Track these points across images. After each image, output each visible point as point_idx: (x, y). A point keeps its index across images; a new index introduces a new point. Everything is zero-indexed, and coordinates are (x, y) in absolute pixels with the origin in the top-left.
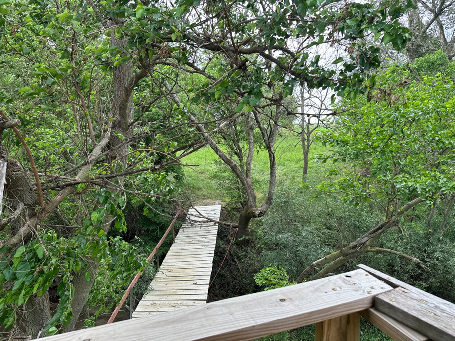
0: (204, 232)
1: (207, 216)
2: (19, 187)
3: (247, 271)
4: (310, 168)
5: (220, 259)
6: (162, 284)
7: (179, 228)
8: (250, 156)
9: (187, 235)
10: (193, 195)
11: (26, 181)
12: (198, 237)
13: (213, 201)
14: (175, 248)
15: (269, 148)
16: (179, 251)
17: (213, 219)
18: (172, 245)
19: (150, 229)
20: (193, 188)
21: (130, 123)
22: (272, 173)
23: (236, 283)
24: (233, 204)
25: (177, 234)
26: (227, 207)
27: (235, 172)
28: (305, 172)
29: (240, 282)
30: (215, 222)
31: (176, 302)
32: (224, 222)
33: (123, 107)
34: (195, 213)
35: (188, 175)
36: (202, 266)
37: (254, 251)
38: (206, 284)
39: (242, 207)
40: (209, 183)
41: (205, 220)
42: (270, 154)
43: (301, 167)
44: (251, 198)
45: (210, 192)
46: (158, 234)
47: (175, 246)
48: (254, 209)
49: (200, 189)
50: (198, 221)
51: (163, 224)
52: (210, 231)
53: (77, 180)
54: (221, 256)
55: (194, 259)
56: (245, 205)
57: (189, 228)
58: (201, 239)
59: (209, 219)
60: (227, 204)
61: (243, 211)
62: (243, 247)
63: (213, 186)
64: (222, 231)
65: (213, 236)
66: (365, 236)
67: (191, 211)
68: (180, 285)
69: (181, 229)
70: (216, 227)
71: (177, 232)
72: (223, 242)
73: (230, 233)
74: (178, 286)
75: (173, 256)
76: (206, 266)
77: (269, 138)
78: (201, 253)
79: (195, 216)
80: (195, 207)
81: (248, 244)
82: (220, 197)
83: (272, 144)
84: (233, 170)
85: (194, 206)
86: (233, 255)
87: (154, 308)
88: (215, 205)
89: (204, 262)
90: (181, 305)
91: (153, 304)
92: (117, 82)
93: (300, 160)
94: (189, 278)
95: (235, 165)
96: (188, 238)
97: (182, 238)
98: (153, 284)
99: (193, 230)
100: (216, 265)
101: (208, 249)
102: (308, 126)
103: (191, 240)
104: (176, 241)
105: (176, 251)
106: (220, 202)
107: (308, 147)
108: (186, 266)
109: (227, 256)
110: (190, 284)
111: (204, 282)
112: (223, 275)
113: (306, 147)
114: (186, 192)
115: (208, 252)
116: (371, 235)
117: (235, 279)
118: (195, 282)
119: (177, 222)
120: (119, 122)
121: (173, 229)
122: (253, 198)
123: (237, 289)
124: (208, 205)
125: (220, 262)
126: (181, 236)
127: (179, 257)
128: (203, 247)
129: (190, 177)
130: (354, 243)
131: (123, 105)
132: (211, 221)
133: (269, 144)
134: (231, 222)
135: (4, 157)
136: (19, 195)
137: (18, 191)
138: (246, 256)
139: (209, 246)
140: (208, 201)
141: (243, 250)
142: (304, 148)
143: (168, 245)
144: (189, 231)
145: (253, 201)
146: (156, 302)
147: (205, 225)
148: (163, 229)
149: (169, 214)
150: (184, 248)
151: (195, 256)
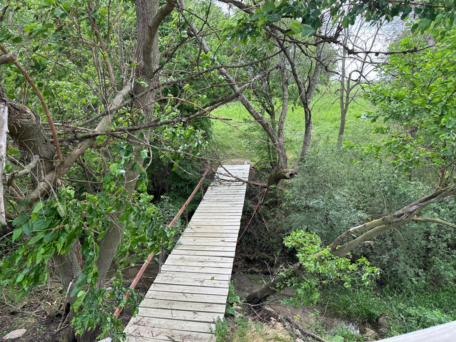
0: (233, 191)
1: (235, 176)
2: (32, 137)
3: (274, 231)
4: (346, 128)
5: (248, 217)
6: (191, 239)
7: (208, 186)
8: (283, 114)
9: (215, 193)
10: (222, 154)
11: (39, 131)
12: (227, 196)
13: (242, 161)
14: (204, 205)
15: (305, 105)
16: (207, 208)
17: (242, 179)
18: (201, 202)
19: (179, 186)
20: (222, 146)
21: (155, 69)
22: (307, 132)
23: (263, 242)
24: (263, 165)
25: (206, 192)
26: (256, 167)
27: (266, 131)
28: (341, 132)
29: (267, 240)
30: (244, 182)
31: (204, 257)
32: (252, 182)
33: (147, 50)
34: (224, 172)
35: (217, 133)
36: (230, 224)
37: (283, 212)
38: (234, 242)
39: (271, 167)
40: (238, 142)
41: (234, 179)
42: (306, 112)
43: (336, 127)
44: (282, 159)
45: (239, 151)
46: (187, 191)
47: (203, 203)
48: (284, 170)
49: (228, 148)
50: (226, 180)
51: (192, 181)
52: (238, 191)
53: (96, 132)
54: (249, 215)
55: (222, 217)
56: (275, 165)
57: (217, 186)
58: (229, 198)
59: (238, 179)
60: (257, 164)
61: (273, 172)
62: (271, 207)
63: (243, 145)
64: (251, 191)
65: (242, 195)
66: (414, 205)
67: (220, 170)
68: (208, 241)
69: (209, 187)
70: (245, 187)
71: (206, 189)
72: (251, 202)
73: (258, 193)
74: (206, 242)
75: (201, 213)
76: (234, 224)
77: (306, 93)
78: (229, 211)
79: (224, 175)
80: (224, 166)
81: (276, 205)
82: (250, 157)
83: (309, 100)
84: (265, 129)
85: (223, 164)
86: (261, 214)
87: (183, 262)
88: (244, 164)
89: (232, 220)
90: (209, 261)
91: (181, 259)
92: (141, 21)
93: (335, 120)
94: (217, 235)
95: (267, 124)
96: (216, 196)
97: (211, 196)
98: (181, 240)
99: (221, 188)
100: (244, 223)
101: (236, 208)
102: (348, 82)
103: (219, 198)
104: (204, 198)
105: (205, 208)
106: (249, 162)
107: (347, 105)
108: (214, 224)
109: (255, 215)
110: (218, 241)
111: (232, 240)
112: (250, 233)
113: (345, 105)
114: (215, 150)
115: (236, 211)
116: (421, 204)
117: (262, 237)
118: (223, 239)
119: (206, 180)
120: (143, 69)
121: (202, 187)
122: (284, 159)
123: (264, 247)
124: (237, 164)
125: (248, 221)
126: (209, 194)
127: (207, 214)
128: (232, 206)
129: (219, 135)
130: (400, 212)
131: (147, 48)
132: (240, 180)
133: (307, 101)
134: (260, 183)
135: (5, 101)
136: (32, 147)
137: (31, 142)
138: (274, 216)
139: (237, 205)
140: (237, 160)
141: (272, 210)
142: (342, 106)
143: (197, 201)
144: (217, 189)
145: (284, 162)
146: (185, 256)
147: (233, 184)
148: (192, 186)
149: (198, 172)
150: (212, 205)
151: (223, 214)
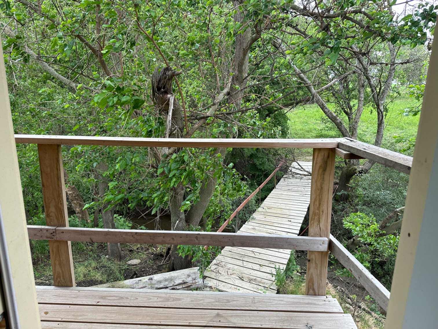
6: (262, 216)
8: (358, 114)
9: (287, 184)
12: (298, 187)
14: (276, 192)
16: (279, 195)
18: (273, 190)
19: (257, 174)
21: (245, 77)
22: (379, 132)
24: (337, 163)
25: (278, 182)
31: (272, 231)
33: (240, 64)
34: (297, 166)
36: (298, 209)
39: (345, 166)
41: (306, 173)
46: (263, 180)
48: (355, 167)
50: (299, 174)
51: (267, 171)
53: (208, 115)
55: (291, 203)
57: (290, 178)
58: (299, 189)
59: (310, 173)
61: (345, 169)
67: (294, 164)
68: (277, 219)
69: (282, 179)
71: (279, 180)
74: (275, 220)
76: (301, 209)
78: (299, 199)
79: (297, 169)
80: (298, 162)
84: (338, 128)
85: (297, 160)
90: (276, 233)
91: (253, 229)
94: (285, 216)
96: (288, 186)
97: (283, 186)
98: (254, 215)
99: (293, 180)
101: (306, 198)
103: (290, 188)
104: (276, 187)
105: (276, 195)
108: (284, 207)
110: (285, 220)
111: (298, 221)
115: (304, 200)
118: (290, 220)
119: (279, 172)
120: (237, 76)
124: (311, 161)
126: (282, 184)
127: (278, 199)
128: (301, 195)
139: (306, 195)
140: (311, 158)
144: (289, 181)
146: (256, 228)
147: (305, 177)
148: (267, 176)
149: (273, 164)
150: (283, 193)
151: (293, 201)
